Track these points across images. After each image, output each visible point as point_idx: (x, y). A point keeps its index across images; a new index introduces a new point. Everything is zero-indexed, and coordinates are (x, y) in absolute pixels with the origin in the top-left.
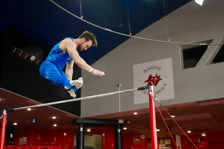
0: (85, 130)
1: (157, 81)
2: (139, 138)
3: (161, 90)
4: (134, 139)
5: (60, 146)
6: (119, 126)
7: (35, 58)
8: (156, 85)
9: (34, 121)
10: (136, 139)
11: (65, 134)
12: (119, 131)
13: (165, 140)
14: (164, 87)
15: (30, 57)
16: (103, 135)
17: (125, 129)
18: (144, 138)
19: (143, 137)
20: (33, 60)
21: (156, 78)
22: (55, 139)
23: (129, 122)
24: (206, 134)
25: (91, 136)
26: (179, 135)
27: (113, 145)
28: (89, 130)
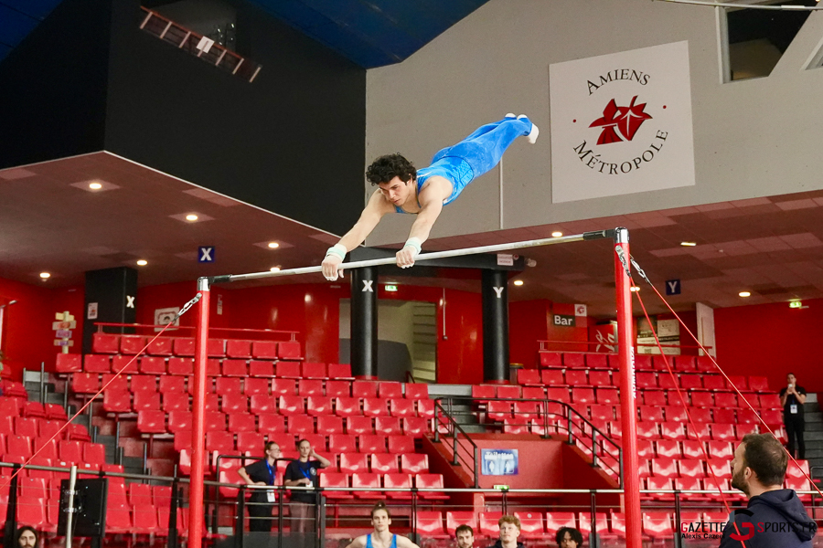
0: (378, 288)
1: (636, 124)
2: (567, 310)
3: (648, 156)
4: (549, 320)
5: (293, 339)
6: (498, 277)
7: (211, 42)
8: (630, 138)
9: (206, 255)
10: (558, 320)
11: (308, 298)
12: (499, 291)
13: (660, 323)
14: (658, 143)
15: (194, 40)
16: (441, 302)
17: (519, 283)
18: (585, 314)
19: (581, 312)
20: (207, 50)
21: (630, 113)
22: (275, 315)
23: (532, 264)
24: (803, 303)
25: (399, 305)
26: (707, 303)
27: (474, 336)
28: (391, 288)
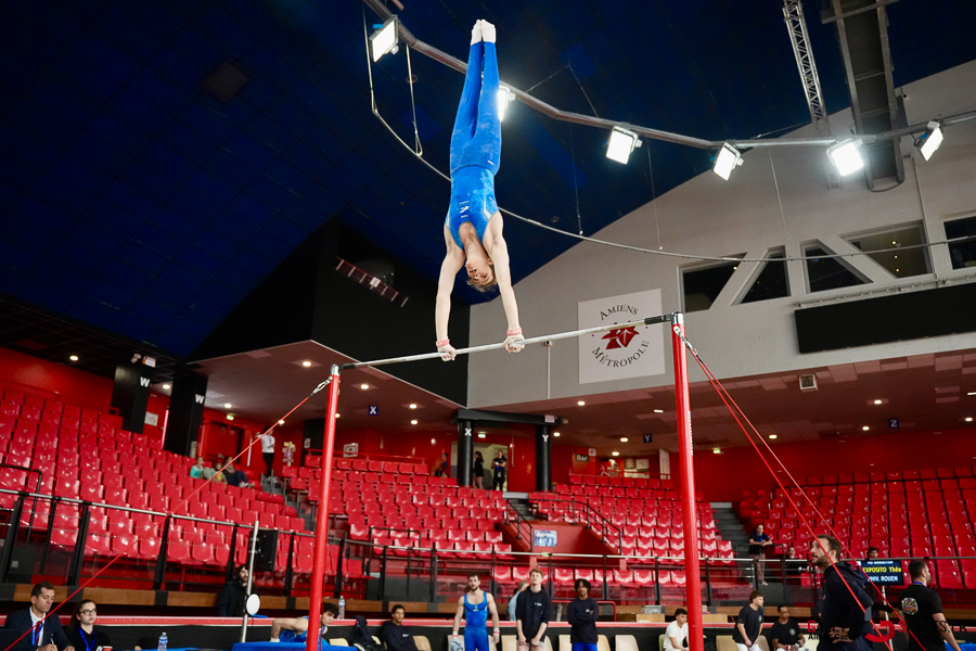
0: (474, 435)
1: (629, 337)
2: (585, 454)
3: (637, 356)
4: (573, 457)
5: (423, 463)
6: (545, 429)
7: (379, 281)
8: (626, 345)
9: (373, 411)
10: (579, 457)
11: (433, 441)
12: (546, 438)
13: (638, 461)
14: (642, 348)
15: (368, 279)
16: (511, 446)
17: (557, 434)
18: (594, 455)
19: (593, 453)
20: (376, 286)
21: (626, 331)
22: (414, 451)
23: (566, 422)
24: (722, 450)
25: (487, 447)
26: (665, 450)
27: (530, 467)
28: (482, 435)
